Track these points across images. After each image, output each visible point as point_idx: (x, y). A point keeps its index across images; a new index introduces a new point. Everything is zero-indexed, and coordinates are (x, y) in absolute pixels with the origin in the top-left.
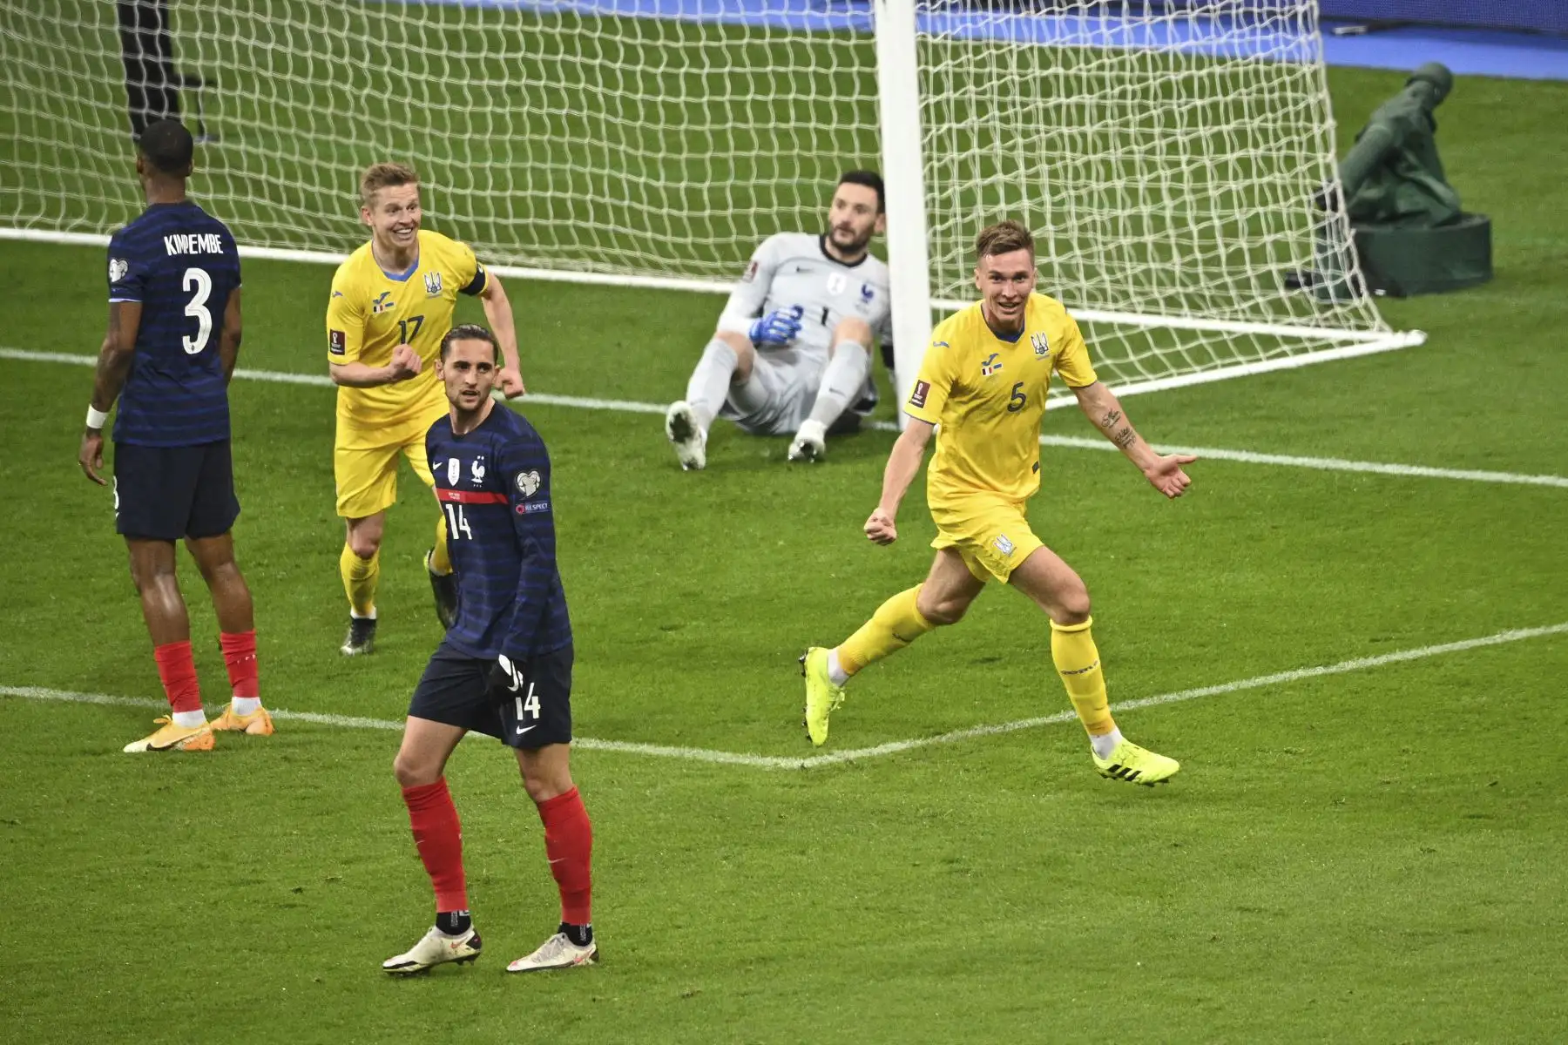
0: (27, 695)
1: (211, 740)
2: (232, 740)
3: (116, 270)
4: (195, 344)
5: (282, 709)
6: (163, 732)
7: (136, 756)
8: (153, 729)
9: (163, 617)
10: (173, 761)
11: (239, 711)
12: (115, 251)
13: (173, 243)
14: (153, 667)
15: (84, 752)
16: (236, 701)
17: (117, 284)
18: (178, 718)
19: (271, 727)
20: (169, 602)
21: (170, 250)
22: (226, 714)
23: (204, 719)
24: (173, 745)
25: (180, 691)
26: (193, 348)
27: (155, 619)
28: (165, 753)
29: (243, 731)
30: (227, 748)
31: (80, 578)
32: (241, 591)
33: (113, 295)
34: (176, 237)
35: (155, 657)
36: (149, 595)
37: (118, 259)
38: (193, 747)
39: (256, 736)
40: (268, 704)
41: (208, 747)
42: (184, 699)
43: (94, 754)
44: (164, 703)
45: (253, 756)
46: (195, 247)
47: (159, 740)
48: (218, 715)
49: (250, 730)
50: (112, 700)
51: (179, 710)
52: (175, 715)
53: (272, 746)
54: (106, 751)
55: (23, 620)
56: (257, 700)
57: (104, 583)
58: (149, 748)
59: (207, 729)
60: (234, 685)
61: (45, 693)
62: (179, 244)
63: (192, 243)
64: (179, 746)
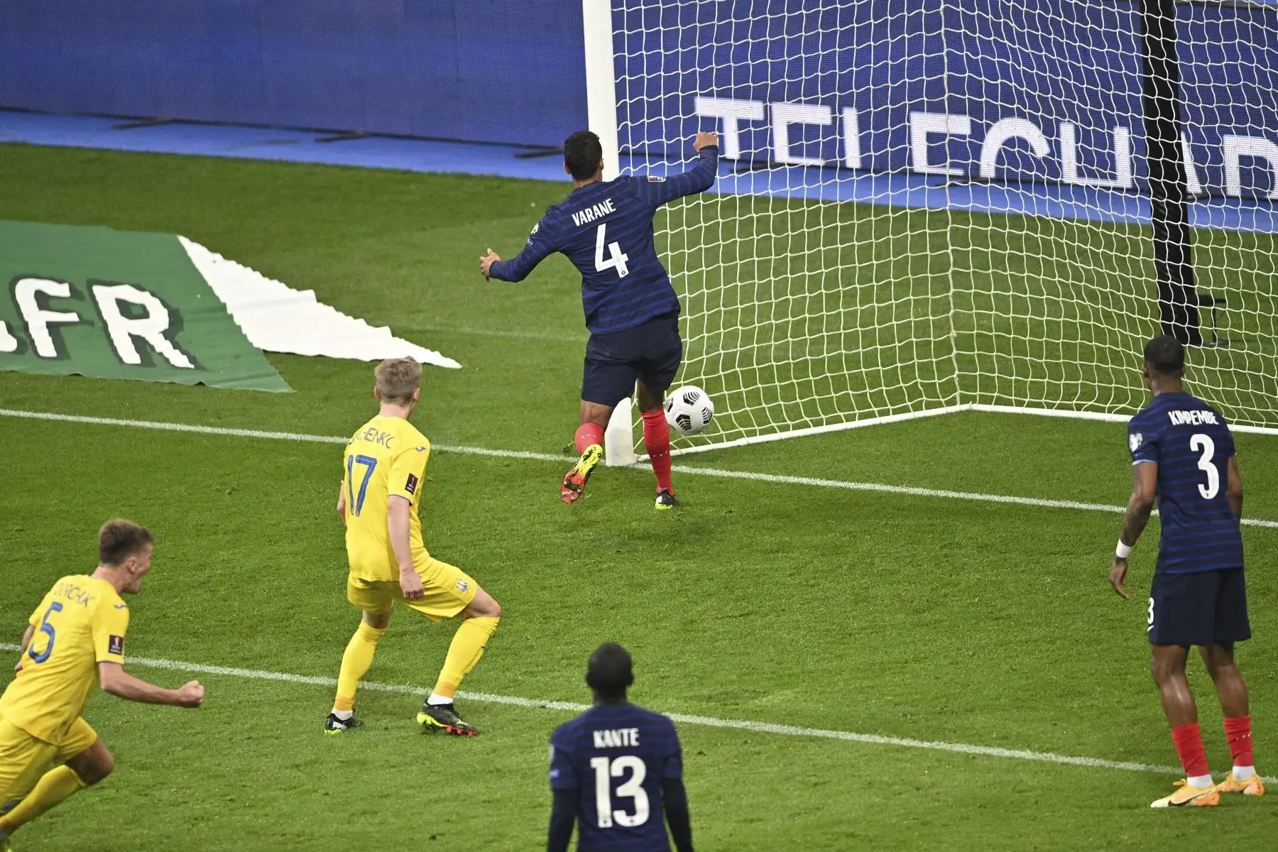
0: (1078, 763)
1: (1217, 798)
2: (1233, 799)
3: (1135, 441)
4: (1208, 492)
5: (1271, 776)
6: (1180, 791)
7: (1161, 810)
8: (1173, 790)
9: (1177, 705)
10: (1187, 815)
11: (1238, 777)
12: (1133, 428)
13: (1176, 416)
14: (1171, 743)
15: (1121, 807)
16: (1236, 769)
17: (1136, 452)
18: (1192, 781)
19: (1262, 789)
20: (1181, 696)
21: (1174, 422)
22: (1228, 779)
23: (1211, 782)
24: (1188, 801)
25: (1193, 760)
26: (1207, 495)
27: (1171, 708)
28: (1183, 808)
29: (1242, 792)
30: (1229, 805)
31: (1120, 675)
32: (1238, 685)
33: (1134, 459)
34: (1178, 413)
35: (1172, 735)
36: (1166, 690)
37: (1135, 433)
38: (1204, 803)
39: (1251, 796)
40: (1260, 772)
41: (1214, 802)
42: (1195, 766)
43: (1129, 807)
44: (1181, 771)
45: (1249, 812)
46: (1197, 420)
47: (1177, 798)
48: (1223, 780)
49: (1246, 792)
50: (1142, 767)
51: (1193, 775)
52: (1189, 779)
53: (1264, 804)
54: (1137, 806)
55: (1076, 706)
56: (1252, 769)
57: (1137, 679)
58: (1170, 803)
59: (1214, 789)
60: (1234, 757)
61: (1091, 762)
62: (1180, 417)
63: (1194, 417)
64: (1193, 802)
